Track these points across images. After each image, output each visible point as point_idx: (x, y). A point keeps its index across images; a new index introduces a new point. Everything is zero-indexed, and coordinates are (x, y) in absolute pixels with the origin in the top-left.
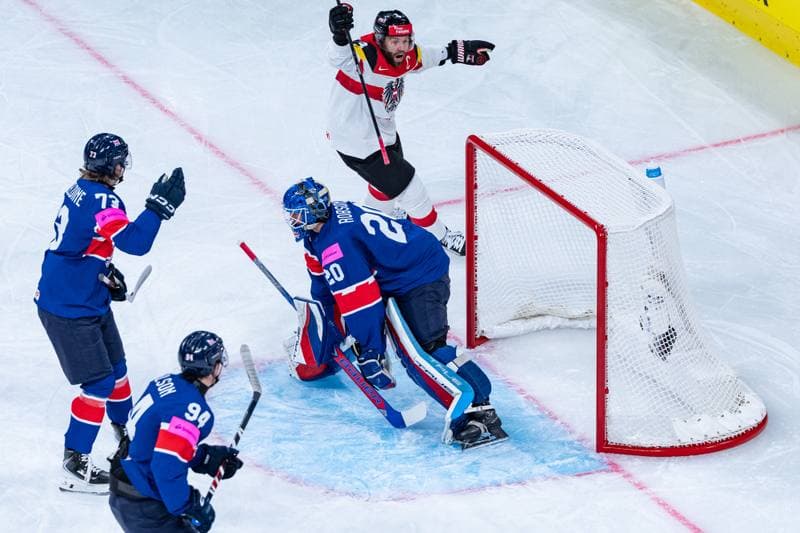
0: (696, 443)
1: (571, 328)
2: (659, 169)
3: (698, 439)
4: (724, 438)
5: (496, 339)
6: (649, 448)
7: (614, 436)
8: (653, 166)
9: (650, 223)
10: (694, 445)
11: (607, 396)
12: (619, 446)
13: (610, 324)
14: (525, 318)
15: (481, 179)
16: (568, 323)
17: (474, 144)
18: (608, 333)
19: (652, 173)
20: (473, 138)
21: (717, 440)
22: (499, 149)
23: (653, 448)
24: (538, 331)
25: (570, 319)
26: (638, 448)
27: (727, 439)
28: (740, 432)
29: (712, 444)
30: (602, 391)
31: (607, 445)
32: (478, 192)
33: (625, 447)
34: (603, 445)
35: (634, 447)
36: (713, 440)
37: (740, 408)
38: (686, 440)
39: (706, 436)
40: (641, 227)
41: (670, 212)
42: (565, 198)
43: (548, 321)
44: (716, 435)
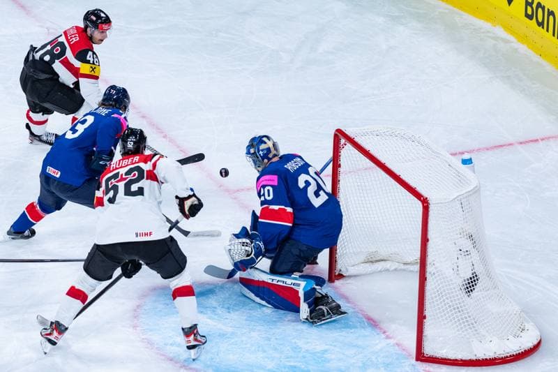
0: (488, 358)
1: (404, 270)
2: (471, 159)
3: (490, 355)
4: (508, 355)
5: (350, 277)
6: (453, 360)
7: (429, 350)
8: (466, 156)
9: (461, 197)
10: (486, 359)
11: (425, 320)
12: (432, 358)
13: (430, 269)
14: (372, 262)
15: (343, 160)
16: (402, 267)
17: (339, 135)
18: (428, 275)
19: (465, 162)
20: (339, 131)
21: (503, 356)
22: (356, 140)
23: (456, 360)
24: (380, 271)
25: (404, 264)
26: (445, 359)
27: (511, 356)
28: (520, 351)
29: (499, 359)
30: (421, 317)
31: (423, 356)
32: (341, 170)
33: (436, 358)
34: (421, 357)
35: (442, 359)
36: (501, 356)
37: (522, 334)
38: (481, 356)
39: (495, 353)
40: (454, 199)
41: (476, 191)
42: (401, 177)
43: (387, 265)
44: (503, 353)
